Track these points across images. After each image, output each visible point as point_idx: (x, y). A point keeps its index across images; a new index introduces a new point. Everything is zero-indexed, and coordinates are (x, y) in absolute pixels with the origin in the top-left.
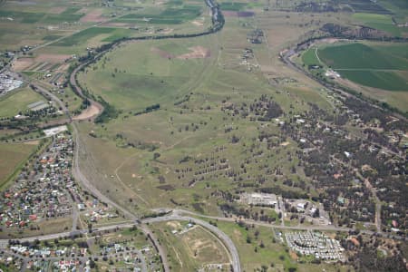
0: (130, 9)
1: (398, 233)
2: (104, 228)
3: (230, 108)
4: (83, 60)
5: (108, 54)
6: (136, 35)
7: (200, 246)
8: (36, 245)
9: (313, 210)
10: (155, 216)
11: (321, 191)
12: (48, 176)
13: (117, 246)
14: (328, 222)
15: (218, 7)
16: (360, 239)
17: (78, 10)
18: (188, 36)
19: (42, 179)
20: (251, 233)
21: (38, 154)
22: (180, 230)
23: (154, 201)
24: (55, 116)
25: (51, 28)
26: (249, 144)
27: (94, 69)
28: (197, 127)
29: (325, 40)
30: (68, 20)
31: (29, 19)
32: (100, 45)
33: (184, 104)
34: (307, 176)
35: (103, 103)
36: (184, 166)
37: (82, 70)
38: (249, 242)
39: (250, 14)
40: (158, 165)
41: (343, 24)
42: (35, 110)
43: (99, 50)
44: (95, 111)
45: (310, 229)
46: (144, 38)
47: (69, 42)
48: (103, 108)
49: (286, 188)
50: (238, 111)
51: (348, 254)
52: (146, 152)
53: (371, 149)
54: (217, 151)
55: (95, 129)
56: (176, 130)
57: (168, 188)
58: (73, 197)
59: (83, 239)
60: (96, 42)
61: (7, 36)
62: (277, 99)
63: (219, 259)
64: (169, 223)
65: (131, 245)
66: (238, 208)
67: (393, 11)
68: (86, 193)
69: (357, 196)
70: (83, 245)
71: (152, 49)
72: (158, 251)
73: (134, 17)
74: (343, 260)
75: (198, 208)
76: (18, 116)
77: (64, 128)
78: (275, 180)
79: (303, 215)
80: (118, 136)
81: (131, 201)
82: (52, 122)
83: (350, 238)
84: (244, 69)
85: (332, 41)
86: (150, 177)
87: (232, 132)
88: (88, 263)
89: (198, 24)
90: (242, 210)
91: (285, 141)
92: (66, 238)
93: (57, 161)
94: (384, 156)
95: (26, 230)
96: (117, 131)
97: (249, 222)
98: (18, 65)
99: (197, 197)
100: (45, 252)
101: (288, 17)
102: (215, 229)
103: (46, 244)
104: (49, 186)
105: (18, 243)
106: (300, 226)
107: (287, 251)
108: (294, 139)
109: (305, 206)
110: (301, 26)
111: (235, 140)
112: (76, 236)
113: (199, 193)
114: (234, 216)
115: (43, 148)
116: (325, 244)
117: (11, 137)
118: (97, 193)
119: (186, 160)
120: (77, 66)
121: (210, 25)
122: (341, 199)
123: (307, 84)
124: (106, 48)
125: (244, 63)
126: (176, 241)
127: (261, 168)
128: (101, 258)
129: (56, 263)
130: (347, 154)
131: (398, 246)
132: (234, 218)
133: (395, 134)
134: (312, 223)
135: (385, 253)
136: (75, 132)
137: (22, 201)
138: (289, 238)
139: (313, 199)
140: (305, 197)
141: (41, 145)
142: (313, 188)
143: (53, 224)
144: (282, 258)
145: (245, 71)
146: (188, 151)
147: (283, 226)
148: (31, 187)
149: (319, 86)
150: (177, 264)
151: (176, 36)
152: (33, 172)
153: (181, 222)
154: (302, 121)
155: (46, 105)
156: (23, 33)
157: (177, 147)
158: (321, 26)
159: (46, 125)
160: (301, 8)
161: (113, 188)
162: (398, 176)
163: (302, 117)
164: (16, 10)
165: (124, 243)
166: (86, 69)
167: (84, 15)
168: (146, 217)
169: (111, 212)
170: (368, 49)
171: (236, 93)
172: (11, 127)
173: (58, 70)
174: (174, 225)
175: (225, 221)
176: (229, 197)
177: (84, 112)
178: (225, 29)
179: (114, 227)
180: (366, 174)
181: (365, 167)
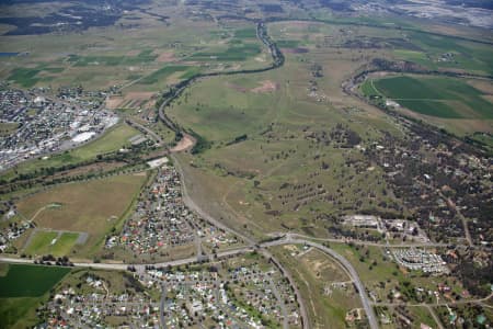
0: (197, 49)
1: (488, 246)
2: (228, 253)
3: (312, 137)
4: (166, 96)
5: (187, 90)
6: (208, 72)
7: (320, 267)
8: (169, 270)
9: (411, 229)
10: (271, 240)
11: (413, 211)
12: (163, 205)
13: (244, 270)
14: (426, 239)
15: (275, 44)
16: (456, 252)
17: (151, 51)
18: (255, 71)
19: (158, 208)
20: (362, 252)
21: (148, 184)
22: (297, 253)
23: (267, 226)
24: (154, 149)
25: (132, 69)
26: (339, 170)
27: (179, 103)
28: (287, 155)
29: (376, 73)
30: (146, 61)
31: (112, 62)
32: (179, 81)
33: (268, 133)
34: (398, 197)
35: (194, 135)
36: (284, 192)
37: (168, 105)
38: (362, 260)
39: (305, 51)
40: (260, 192)
41: (389, 59)
42: (136, 143)
43: (179, 86)
44: (188, 143)
45: (412, 246)
46: (215, 74)
47: (151, 80)
48: (195, 141)
49: (381, 209)
50: (320, 138)
51: (450, 267)
52: (245, 179)
53: (446, 171)
54: (311, 176)
55: (194, 159)
56: (269, 158)
57: (275, 213)
58: (191, 224)
59: (210, 264)
60: (174, 79)
61: (97, 78)
62: (353, 127)
63: (340, 278)
64: (286, 247)
65: (257, 268)
66: (345, 230)
67: (425, 48)
68: (202, 220)
69: (445, 214)
70: (213, 269)
71: (227, 84)
72: (282, 273)
73: (202, 56)
74: (448, 273)
75: (308, 231)
76: (122, 150)
77: (165, 160)
78: (371, 202)
79: (403, 235)
80: (216, 165)
81: (245, 226)
82: (152, 154)
83: (448, 253)
84: (313, 100)
85: (383, 74)
86: (256, 203)
87: (321, 159)
88: (222, 285)
89: (261, 60)
90: (349, 232)
91: (369, 165)
92: (195, 263)
93: (167, 191)
94: (458, 177)
95: (157, 256)
96: (214, 161)
97: (358, 242)
98: (111, 103)
99: (304, 222)
100: (180, 276)
101: (339, 53)
102: (329, 250)
103: (179, 269)
104: (166, 215)
105: (153, 268)
106: (403, 244)
107: (398, 267)
108: (378, 164)
109: (404, 225)
110: (353, 60)
111: (326, 167)
112: (203, 262)
113: (305, 217)
114: (343, 238)
115: (151, 179)
116: (428, 259)
117: (120, 169)
118: (212, 220)
119: (285, 186)
120: (162, 101)
121: (272, 61)
122: (432, 218)
123: (374, 114)
124: (184, 84)
125: (312, 94)
126: (297, 263)
127: (355, 192)
128: (231, 281)
129: (193, 287)
130: (427, 176)
131: (490, 257)
132: (343, 240)
133: (463, 157)
134: (413, 241)
135: (480, 264)
136: (176, 163)
137: (147, 229)
138: (397, 255)
139: (409, 219)
140: (401, 217)
141: (149, 176)
142: (405, 209)
143: (179, 250)
144: (395, 274)
145: (315, 102)
146: (285, 178)
147: (388, 245)
148: (150, 216)
149: (385, 115)
150: (304, 284)
151: (244, 72)
152: (148, 202)
153: (297, 245)
154: (381, 147)
155: (144, 139)
156: (109, 74)
157: (274, 174)
158: (371, 61)
159: (149, 157)
160: (348, 44)
161: (226, 215)
162: (474, 195)
163: (380, 144)
164: (99, 55)
165: (250, 267)
166: (171, 104)
167: (157, 56)
168: (263, 242)
169: (229, 238)
170: (415, 81)
171: (312, 122)
172: (118, 160)
173: (147, 106)
174: (290, 248)
175: (336, 243)
176: (334, 220)
177: (179, 143)
178: (286, 64)
179: (236, 252)
180: (447, 194)
181: (445, 187)
